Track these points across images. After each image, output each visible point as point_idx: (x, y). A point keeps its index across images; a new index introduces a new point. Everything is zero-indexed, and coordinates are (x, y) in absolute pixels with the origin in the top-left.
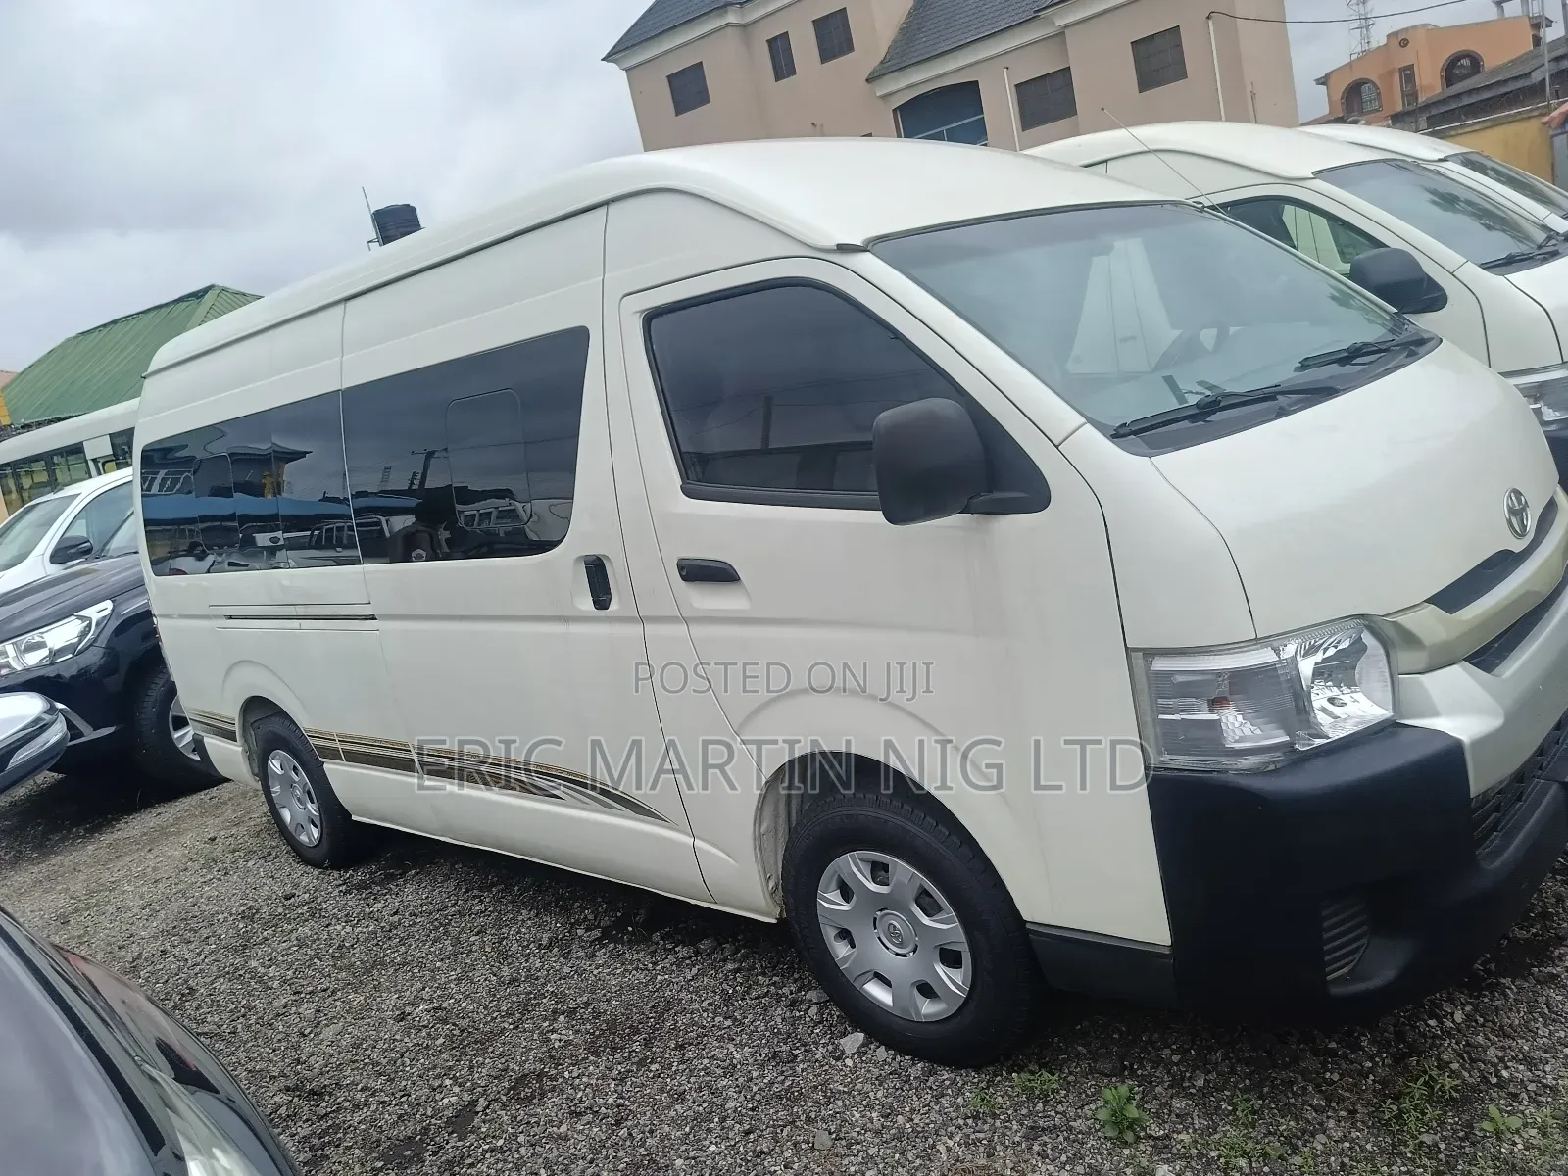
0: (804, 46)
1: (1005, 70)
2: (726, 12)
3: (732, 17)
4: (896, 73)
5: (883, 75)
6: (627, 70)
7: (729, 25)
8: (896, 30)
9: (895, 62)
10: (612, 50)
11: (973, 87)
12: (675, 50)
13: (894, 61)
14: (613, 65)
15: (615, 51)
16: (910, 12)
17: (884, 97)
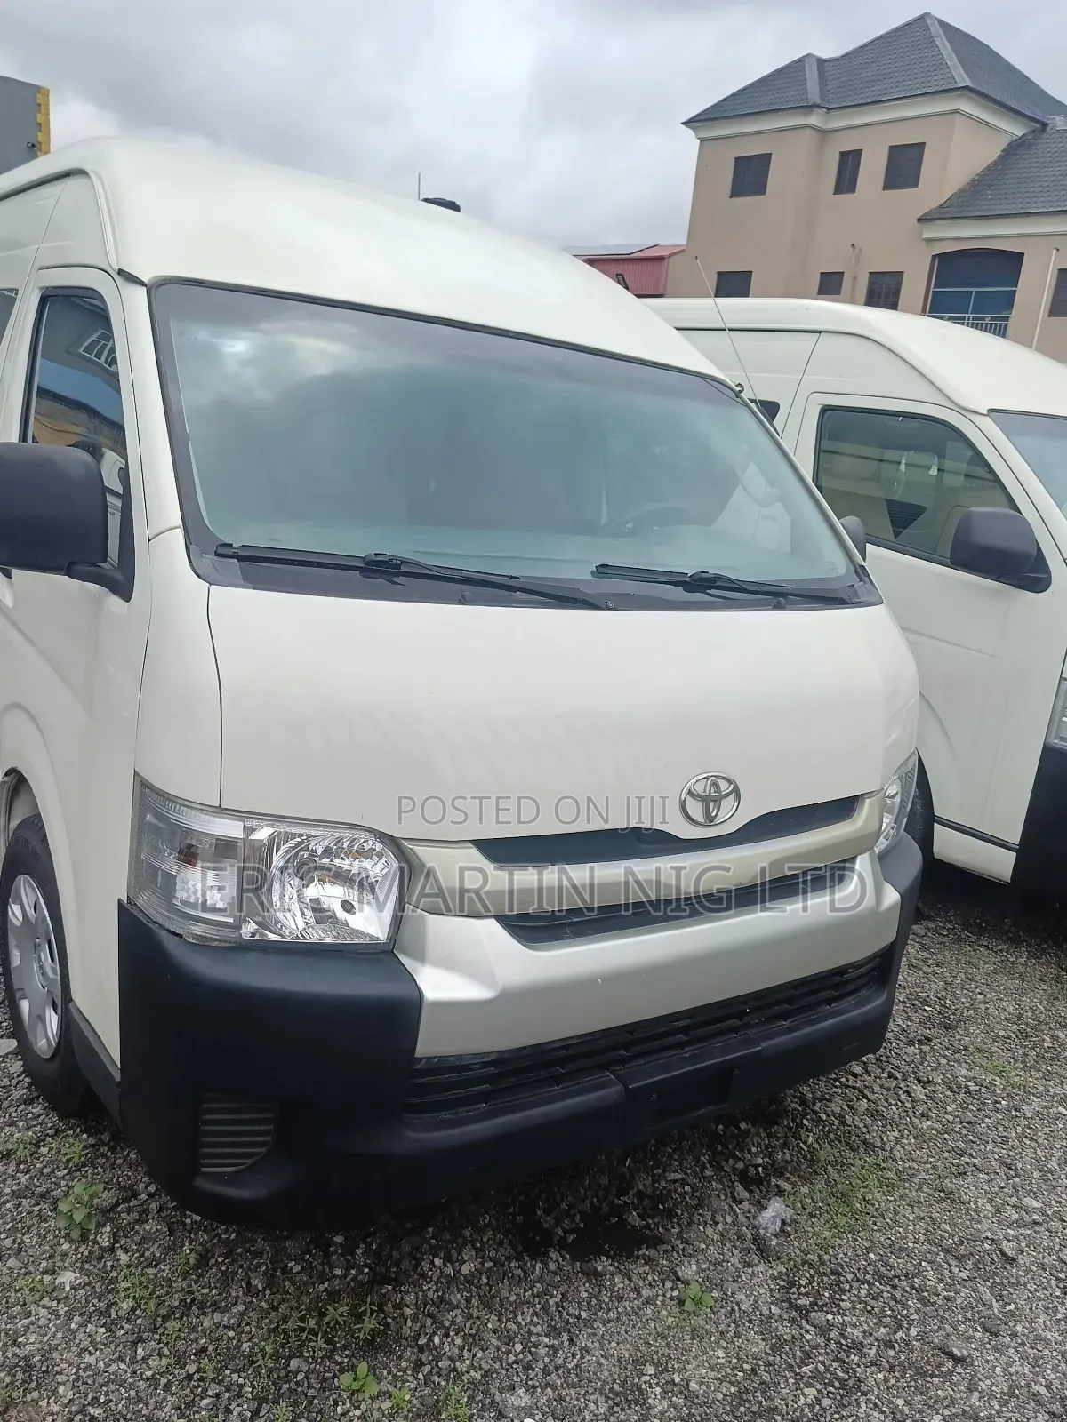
0: (873, 168)
1: (1055, 251)
2: (811, 112)
3: (815, 119)
4: (950, 221)
5: (936, 219)
6: (702, 140)
7: (808, 126)
8: (968, 180)
9: (950, 211)
10: (696, 116)
11: (1019, 257)
12: (750, 136)
13: (952, 209)
14: (690, 131)
15: (696, 119)
16: (989, 166)
17: (929, 241)
